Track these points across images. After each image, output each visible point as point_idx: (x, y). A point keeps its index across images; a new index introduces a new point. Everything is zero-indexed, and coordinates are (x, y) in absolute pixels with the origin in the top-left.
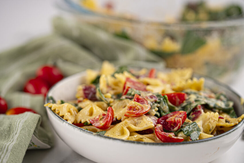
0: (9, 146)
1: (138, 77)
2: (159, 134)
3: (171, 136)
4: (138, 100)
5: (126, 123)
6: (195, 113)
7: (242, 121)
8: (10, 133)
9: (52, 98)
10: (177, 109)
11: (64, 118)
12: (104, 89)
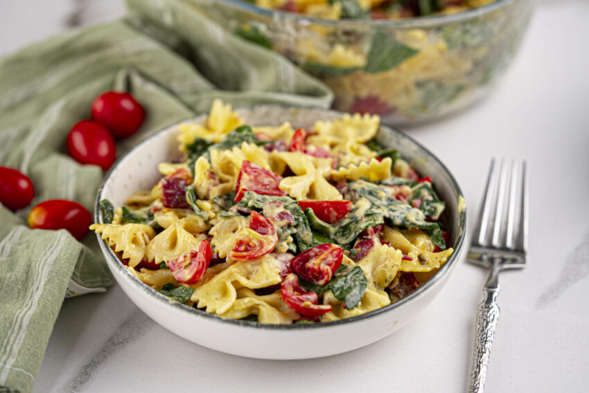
0: (24, 319)
1: (270, 149)
3: (308, 305)
4: (256, 225)
5: (231, 274)
6: (362, 244)
7: (446, 263)
8: (28, 286)
10: (332, 229)
11: (124, 256)
12: (200, 185)
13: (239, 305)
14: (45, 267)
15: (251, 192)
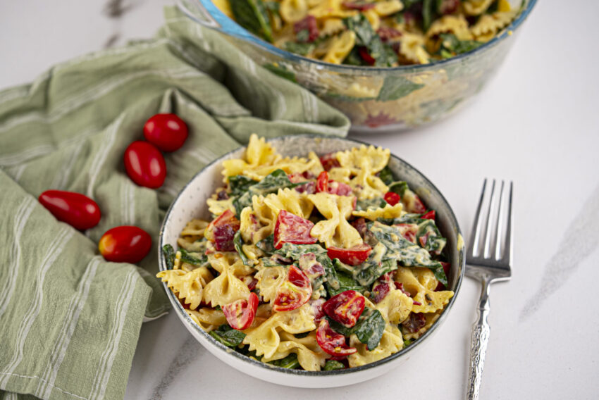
3: (338, 351)
5: (275, 321)
7: (448, 305)
10: (355, 272)
11: (186, 302)
12: (245, 232)
13: (282, 348)
14: (122, 312)
15: (288, 243)
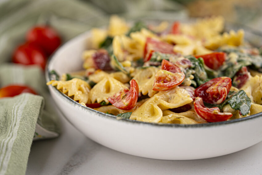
0: (9, 144)
1: (159, 34)
2: (201, 111)
3: (217, 113)
4: (168, 68)
5: (156, 99)
6: (240, 78)
8: (7, 125)
9: (54, 73)
10: (216, 73)
11: (76, 98)
14: (19, 111)
15: (157, 52)
